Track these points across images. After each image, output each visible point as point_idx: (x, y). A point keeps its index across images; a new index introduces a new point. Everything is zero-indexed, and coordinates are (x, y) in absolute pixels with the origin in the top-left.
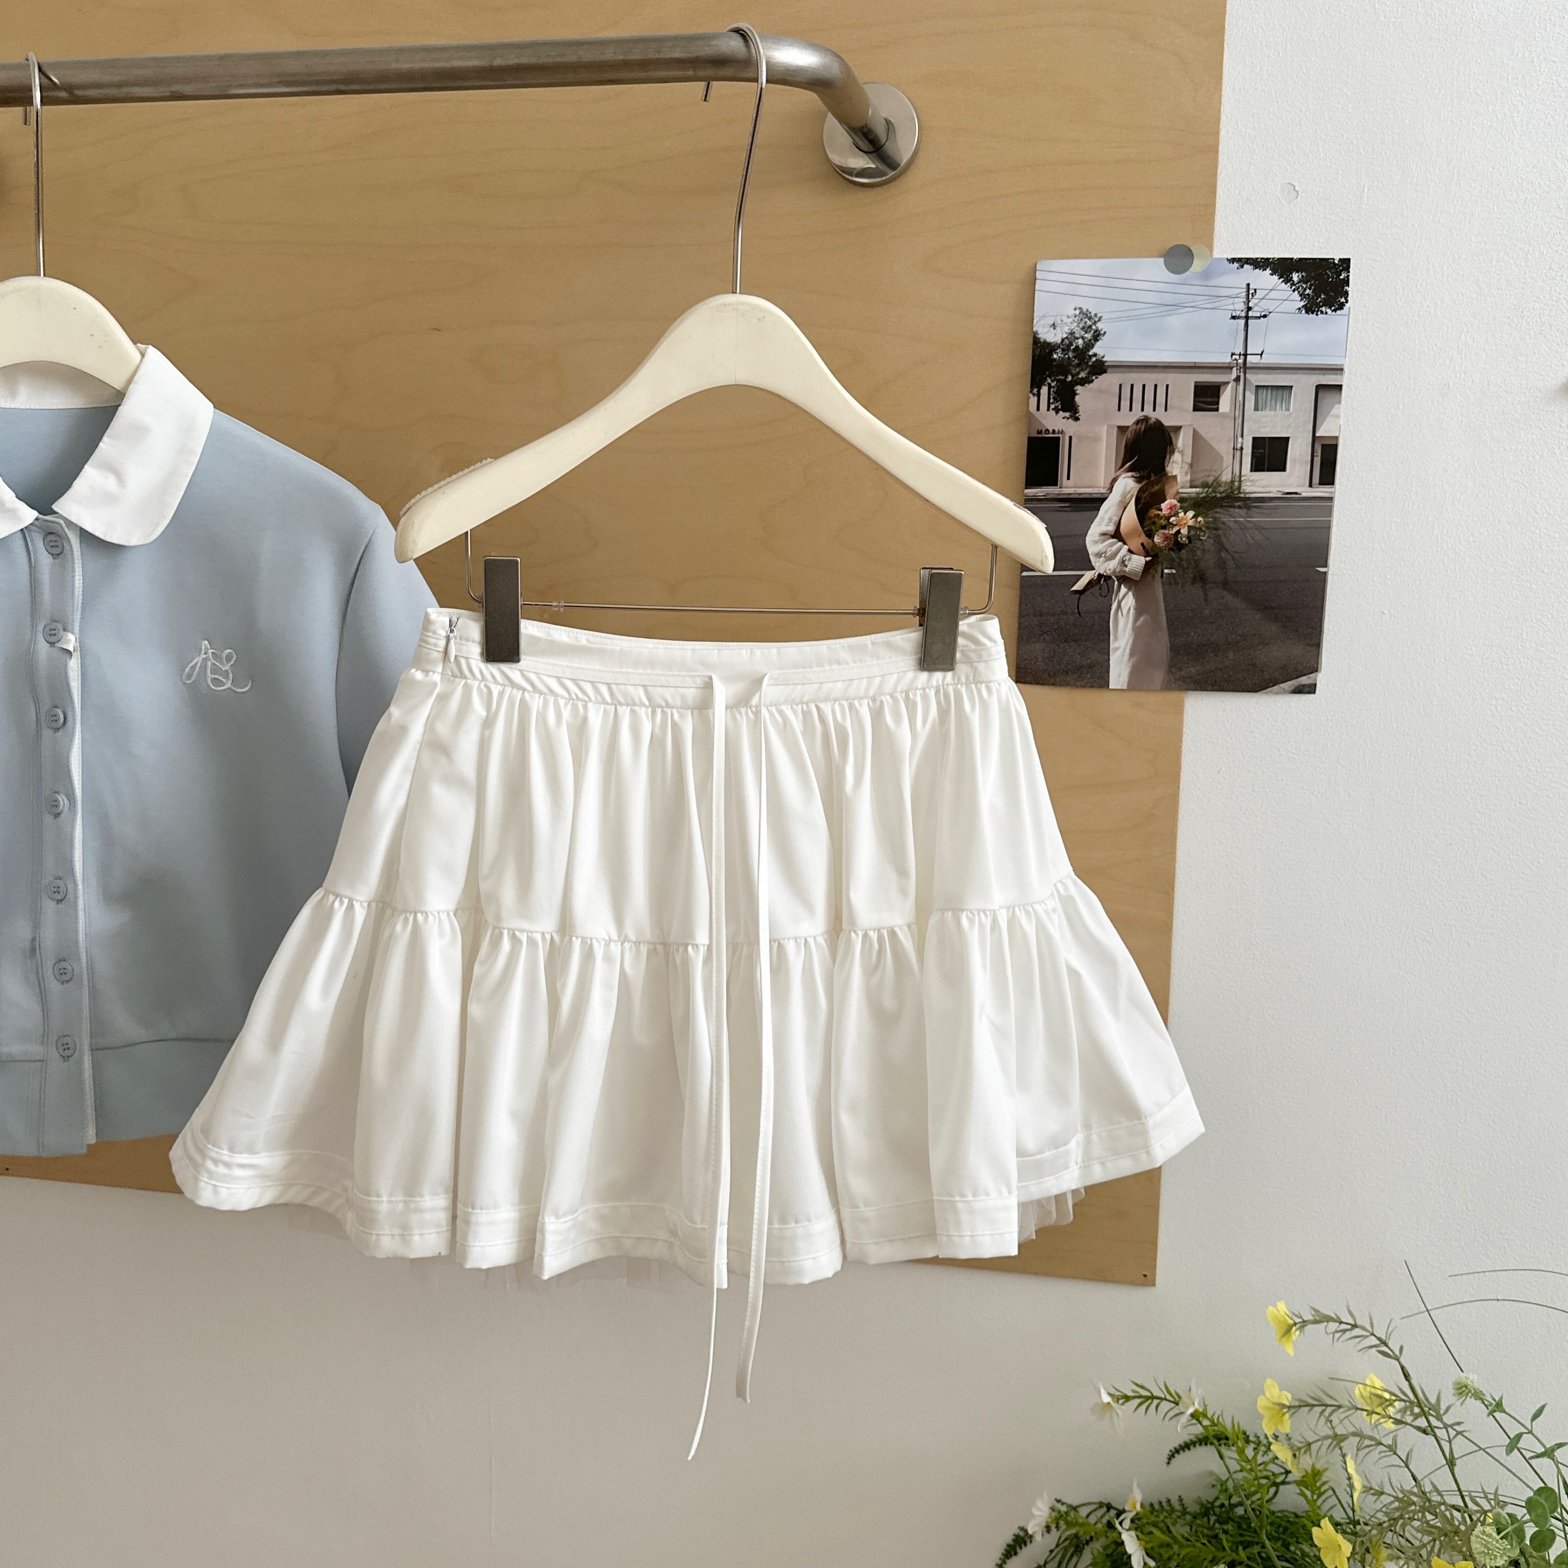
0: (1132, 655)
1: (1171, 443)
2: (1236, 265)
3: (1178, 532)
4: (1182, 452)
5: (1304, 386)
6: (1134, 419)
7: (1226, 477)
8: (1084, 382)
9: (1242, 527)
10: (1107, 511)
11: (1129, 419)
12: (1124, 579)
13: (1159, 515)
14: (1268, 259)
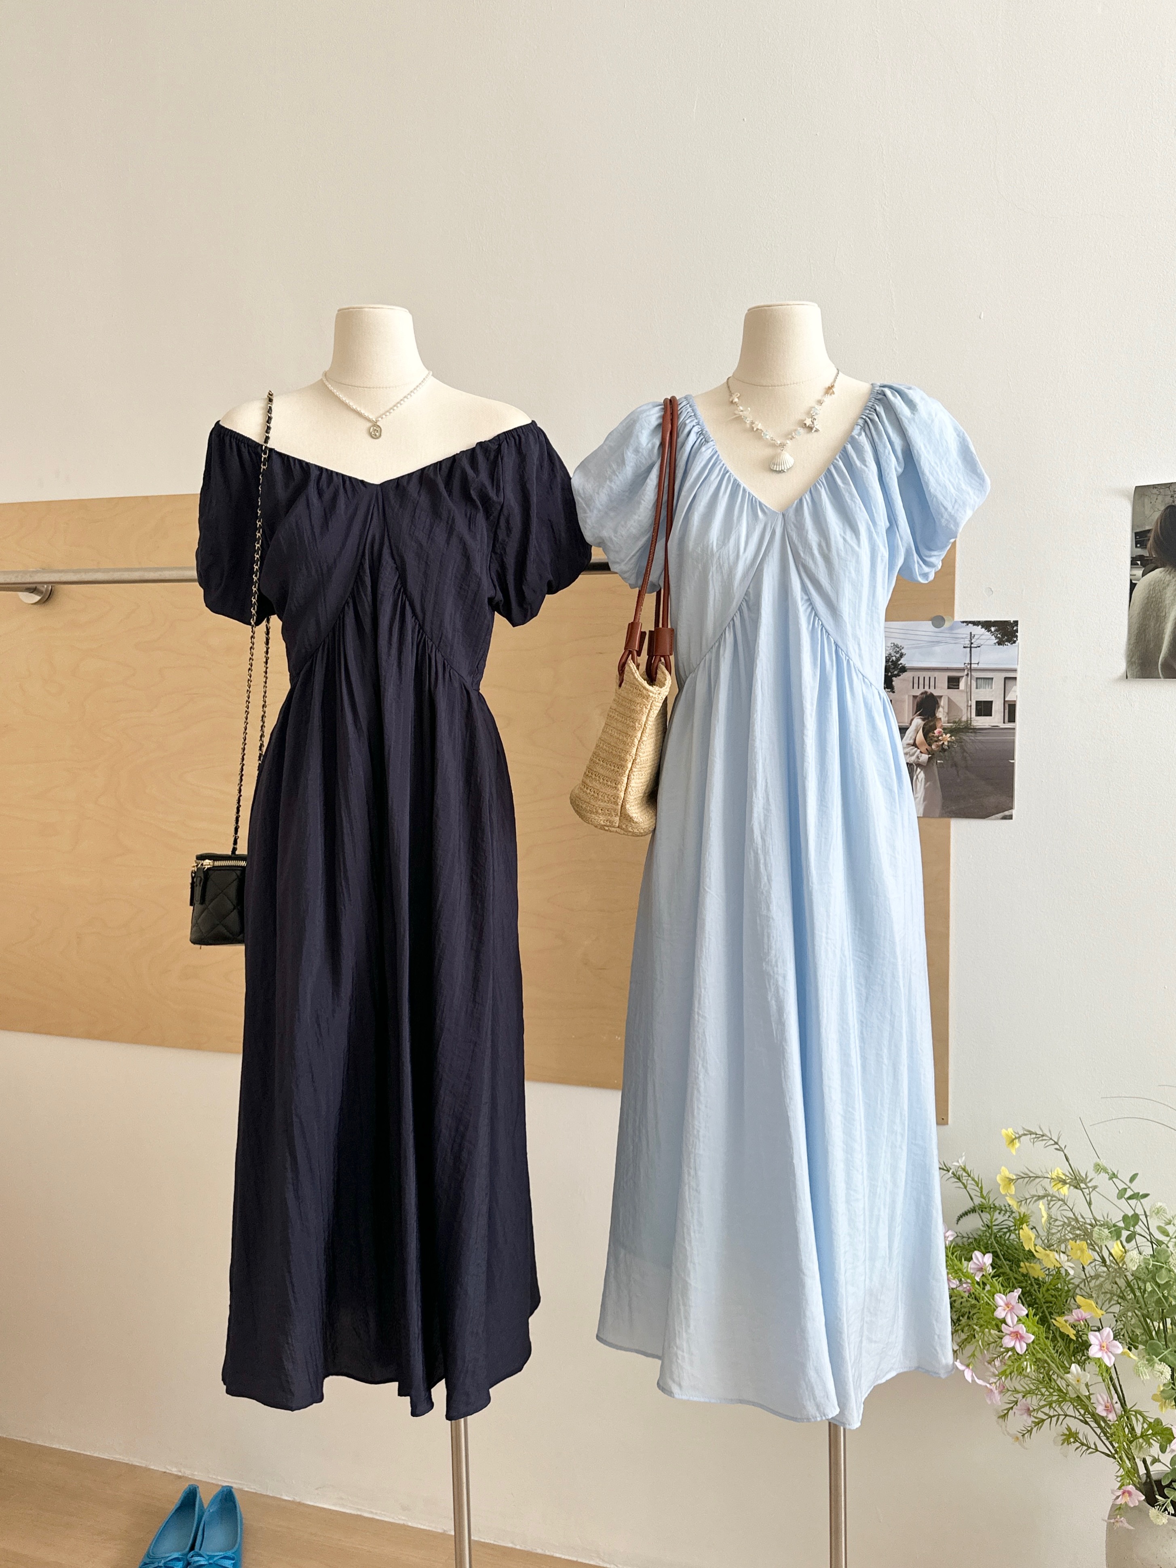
0: (924, 800)
1: (938, 703)
2: (965, 624)
3: (943, 743)
4: (943, 708)
5: (999, 678)
6: (920, 692)
7: (964, 719)
8: (896, 676)
9: (973, 741)
10: (910, 733)
11: (918, 692)
12: (919, 765)
13: (933, 736)
14: (979, 622)
